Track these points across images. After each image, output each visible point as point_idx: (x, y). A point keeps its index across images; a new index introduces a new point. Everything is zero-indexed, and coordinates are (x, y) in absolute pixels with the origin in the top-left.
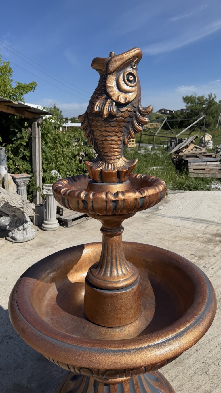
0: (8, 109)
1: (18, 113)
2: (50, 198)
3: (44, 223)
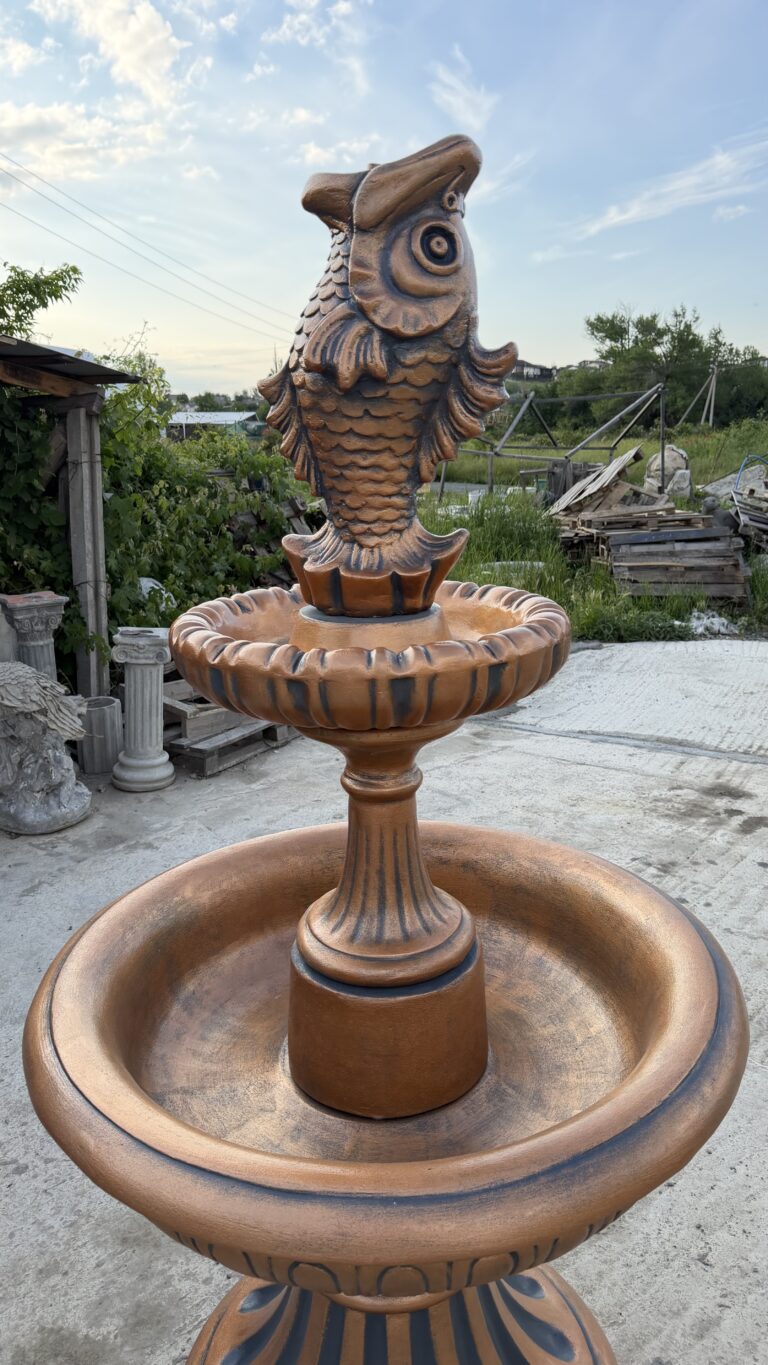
1: (15, 376)
2: (139, 676)
3: (123, 766)
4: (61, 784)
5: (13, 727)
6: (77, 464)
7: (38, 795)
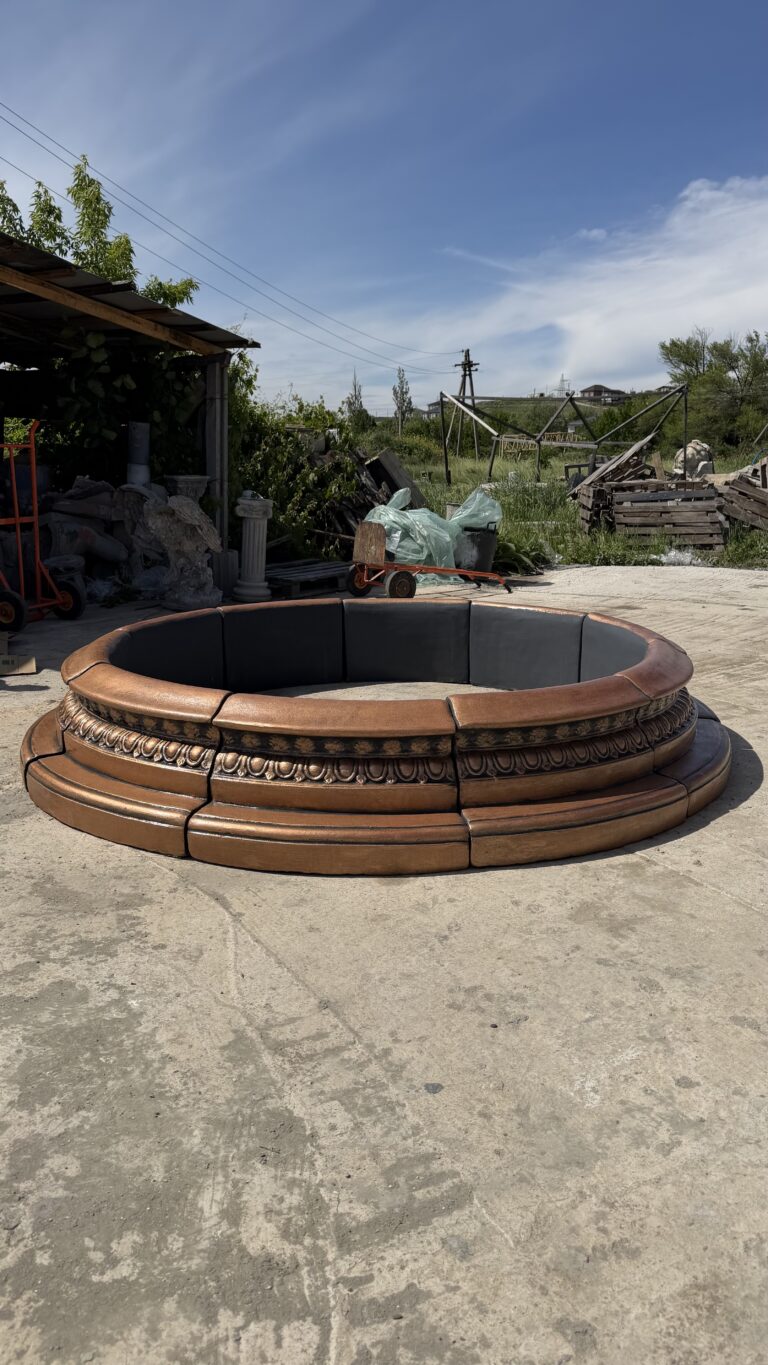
0: (156, 329)
2: (252, 524)
3: (237, 585)
4: (205, 584)
5: (180, 543)
6: (213, 399)
7: (192, 589)
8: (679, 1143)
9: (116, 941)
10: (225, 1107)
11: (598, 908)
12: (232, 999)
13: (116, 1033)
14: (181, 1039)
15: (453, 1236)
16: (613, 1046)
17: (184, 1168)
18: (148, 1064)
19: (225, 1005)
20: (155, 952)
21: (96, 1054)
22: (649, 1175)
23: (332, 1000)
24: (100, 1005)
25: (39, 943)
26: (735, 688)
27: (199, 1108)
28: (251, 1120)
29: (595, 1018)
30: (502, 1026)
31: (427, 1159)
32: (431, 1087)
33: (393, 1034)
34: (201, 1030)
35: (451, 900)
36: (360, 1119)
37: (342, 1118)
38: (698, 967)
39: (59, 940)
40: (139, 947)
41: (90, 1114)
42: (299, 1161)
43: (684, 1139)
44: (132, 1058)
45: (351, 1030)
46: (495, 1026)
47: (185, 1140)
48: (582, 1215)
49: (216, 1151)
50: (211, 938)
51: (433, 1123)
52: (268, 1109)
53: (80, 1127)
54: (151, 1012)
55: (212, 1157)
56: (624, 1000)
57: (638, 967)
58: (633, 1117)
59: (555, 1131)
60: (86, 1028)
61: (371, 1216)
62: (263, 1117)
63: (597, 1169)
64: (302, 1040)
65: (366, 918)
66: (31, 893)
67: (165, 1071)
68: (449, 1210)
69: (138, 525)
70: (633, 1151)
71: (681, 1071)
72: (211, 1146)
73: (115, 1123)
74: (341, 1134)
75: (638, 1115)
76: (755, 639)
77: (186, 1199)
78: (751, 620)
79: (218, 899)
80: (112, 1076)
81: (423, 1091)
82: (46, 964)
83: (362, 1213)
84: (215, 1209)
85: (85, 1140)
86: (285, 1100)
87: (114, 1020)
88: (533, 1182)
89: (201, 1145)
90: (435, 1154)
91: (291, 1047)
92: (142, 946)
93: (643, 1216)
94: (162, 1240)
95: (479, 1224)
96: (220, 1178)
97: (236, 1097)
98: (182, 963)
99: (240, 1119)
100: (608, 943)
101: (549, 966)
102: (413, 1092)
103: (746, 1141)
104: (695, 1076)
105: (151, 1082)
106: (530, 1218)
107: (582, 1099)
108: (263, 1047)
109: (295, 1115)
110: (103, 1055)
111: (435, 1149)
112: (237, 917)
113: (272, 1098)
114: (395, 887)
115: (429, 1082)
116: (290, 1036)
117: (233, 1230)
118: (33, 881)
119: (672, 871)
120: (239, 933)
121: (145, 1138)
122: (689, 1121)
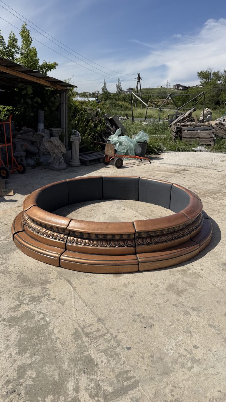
0: (46, 83)
1: (52, 85)
2: (75, 144)
3: (71, 162)
4: (61, 162)
5: (54, 150)
6: (63, 104)
8: (193, 367)
9: (41, 297)
10: (73, 355)
11: (174, 286)
12: (74, 318)
13: (44, 330)
14: (61, 332)
15: (134, 397)
16: (177, 334)
17: (63, 375)
18: (52, 340)
19: (72, 320)
20: (52, 301)
21: (38, 336)
22: (185, 378)
23: (101, 318)
24: (38, 319)
25: (20, 297)
26: (215, 203)
27: (66, 355)
28: (80, 359)
29: (172, 325)
30: (147, 328)
31: (127, 372)
32: (128, 348)
33: (118, 330)
34: (66, 328)
35: (133, 283)
36: (109, 359)
37: (104, 359)
38: (200, 307)
39: (26, 296)
40: (47, 299)
41: (38, 357)
42: (93, 373)
43: (195, 366)
44: (48, 338)
45: (106, 329)
46: (145, 328)
47: (63, 366)
48: (167, 390)
49: (71, 370)
50: (67, 296)
51: (129, 360)
52: (85, 356)
53: (35, 361)
54: (52, 322)
55: (71, 371)
56: (180, 318)
57: (184, 307)
58: (181, 358)
59: (161, 363)
60: (36, 327)
61: (112, 391)
62: (84, 358)
63: (172, 375)
64: (93, 332)
65: (110, 289)
66: (17, 279)
67: (57, 342)
68: (133, 389)
69: (41, 144)
70: (181, 370)
71: (195, 343)
72: (70, 368)
73: (44, 359)
74: (104, 364)
75: (183, 358)
76: (221, 184)
77: (64, 385)
78: (220, 176)
79: (69, 282)
80: (43, 344)
81: (126, 349)
82: (23, 305)
83: (110, 390)
84: (72, 388)
85: (37, 365)
86: (89, 352)
87: (43, 325)
88: (155, 380)
89: (68, 367)
90: (129, 370)
91: (91, 334)
92: (49, 298)
93: (183, 391)
94: (58, 398)
95: (141, 393)
96: (73, 378)
97: (76, 351)
98: (60, 305)
99: (77, 359)
100: (176, 298)
101: (160, 307)
102: (123, 350)
103: (211, 367)
104: (198, 345)
105: (53, 346)
106: (154, 391)
107: (168, 352)
108: (83, 334)
109: (92, 357)
110: (40, 337)
111: (129, 369)
112: (74, 288)
113: (86, 351)
114: (118, 278)
115: (127, 346)
116: (90, 331)
117: (77, 395)
118: (17, 275)
119: (195, 273)
120: (75, 295)
121: (53, 365)
122: (196, 360)
